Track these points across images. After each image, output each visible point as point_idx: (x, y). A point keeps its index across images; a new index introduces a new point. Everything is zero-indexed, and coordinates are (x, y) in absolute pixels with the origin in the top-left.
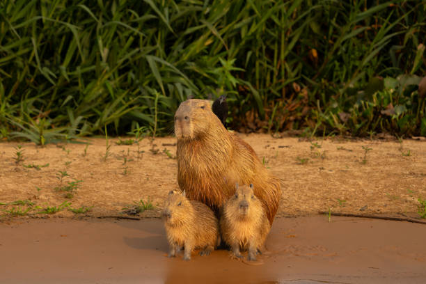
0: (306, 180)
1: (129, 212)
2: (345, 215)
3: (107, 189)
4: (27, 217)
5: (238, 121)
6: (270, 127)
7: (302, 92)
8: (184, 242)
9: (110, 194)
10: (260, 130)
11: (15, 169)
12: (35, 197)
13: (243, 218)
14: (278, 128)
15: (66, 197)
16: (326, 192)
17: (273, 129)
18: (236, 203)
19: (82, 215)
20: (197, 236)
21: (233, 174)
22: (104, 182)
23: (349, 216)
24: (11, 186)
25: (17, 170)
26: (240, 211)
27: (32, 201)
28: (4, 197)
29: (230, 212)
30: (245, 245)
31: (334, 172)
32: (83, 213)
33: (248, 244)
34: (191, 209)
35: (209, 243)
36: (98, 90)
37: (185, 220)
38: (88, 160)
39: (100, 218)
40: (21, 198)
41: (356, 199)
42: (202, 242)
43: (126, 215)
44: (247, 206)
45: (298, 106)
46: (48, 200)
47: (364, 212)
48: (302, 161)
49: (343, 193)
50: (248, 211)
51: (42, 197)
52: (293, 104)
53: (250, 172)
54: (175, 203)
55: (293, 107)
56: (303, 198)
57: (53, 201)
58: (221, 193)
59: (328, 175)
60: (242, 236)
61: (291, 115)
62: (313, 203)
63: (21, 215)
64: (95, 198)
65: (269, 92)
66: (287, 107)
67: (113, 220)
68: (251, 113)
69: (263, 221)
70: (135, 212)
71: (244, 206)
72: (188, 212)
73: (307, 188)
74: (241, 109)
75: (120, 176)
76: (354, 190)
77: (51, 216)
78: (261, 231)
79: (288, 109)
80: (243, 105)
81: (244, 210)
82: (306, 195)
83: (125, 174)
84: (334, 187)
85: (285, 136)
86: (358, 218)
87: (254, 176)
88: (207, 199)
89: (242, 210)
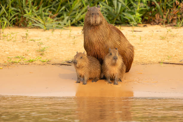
0: (160, 47)
1: (68, 62)
2: (171, 64)
3: (62, 51)
4: (19, 64)
5: (151, 19)
6: (165, 22)
7: (180, 5)
8: (84, 75)
9: (63, 53)
10: (160, 24)
11: (22, 41)
12: (26, 55)
13: (114, 64)
14: (169, 22)
15: (41, 55)
16: (167, 52)
17: (166, 23)
18: (111, 57)
19: (45, 63)
20: (90, 73)
21: (110, 43)
22: (62, 47)
23: (172, 64)
24: (17, 49)
25: (23, 42)
26: (114, 61)
27: (24, 57)
28: (12, 54)
29: (108, 61)
30: (113, 77)
31: (175, 43)
32: (46, 62)
33: (115, 77)
34: (87, 60)
35: (97, 76)
36: (79, 4)
37: (84, 65)
38: (61, 37)
39: (53, 64)
40: (19, 55)
41: (180, 56)
42: (93, 76)
43: (66, 63)
44: (117, 59)
45: (178, 11)
46: (32, 56)
47: (181, 62)
48: (163, 38)
49: (175, 53)
50: (117, 61)
51: (30, 54)
52: (176, 11)
53: (118, 43)
54: (79, 57)
55: (176, 12)
56: (155, 55)
57: (34, 56)
58: (104, 52)
59: (171, 44)
60: (112, 73)
61: (175, 16)
62: (159, 58)
63: (16, 63)
64: (55, 55)
65: (167, 5)
66: (173, 12)
67: (59, 65)
68: (158, 15)
69: (122, 66)
70: (71, 62)
71: (115, 59)
72: (85, 61)
73: (159, 50)
74: (152, 13)
75: (71, 45)
76: (180, 52)
77: (30, 63)
78: (121, 71)
79: (173, 13)
80: (154, 11)
81: (116, 60)
82: (157, 54)
83: (74, 44)
84: (171, 50)
85: (168, 26)
86: (177, 65)
87: (120, 45)
88: (97, 55)
89: (115, 61)
